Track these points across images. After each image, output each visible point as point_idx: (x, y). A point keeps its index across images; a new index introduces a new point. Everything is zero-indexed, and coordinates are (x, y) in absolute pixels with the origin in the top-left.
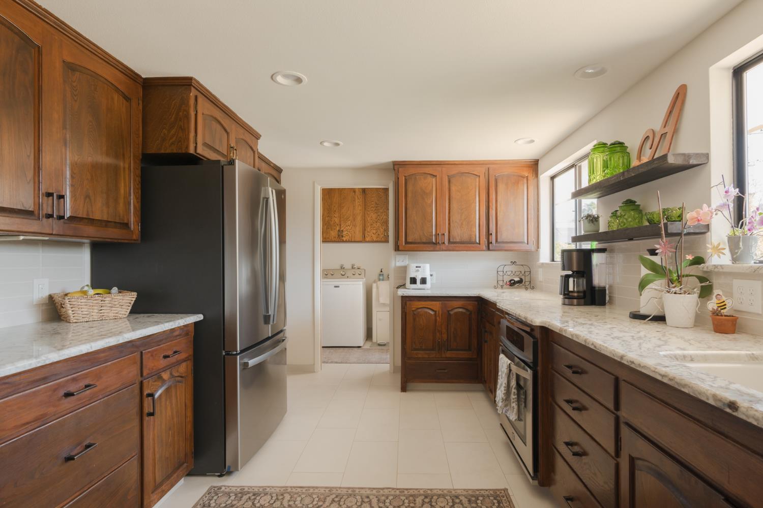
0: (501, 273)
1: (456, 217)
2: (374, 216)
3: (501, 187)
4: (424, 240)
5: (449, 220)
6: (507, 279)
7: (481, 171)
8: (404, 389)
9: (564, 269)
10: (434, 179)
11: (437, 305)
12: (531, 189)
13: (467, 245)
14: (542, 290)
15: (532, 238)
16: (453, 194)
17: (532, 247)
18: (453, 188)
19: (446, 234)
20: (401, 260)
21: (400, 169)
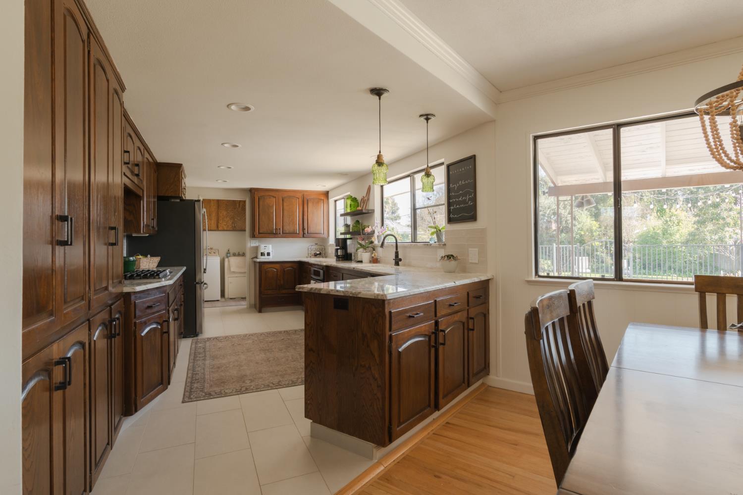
0: (310, 250)
1: (286, 220)
2: (225, 213)
3: (310, 204)
4: (269, 232)
5: (283, 221)
6: (313, 252)
7: (300, 195)
8: (260, 311)
9: (336, 246)
10: (274, 199)
11: (278, 266)
12: (325, 205)
13: (292, 235)
14: (330, 258)
15: (326, 232)
16: (285, 207)
17: (325, 236)
18: (285, 204)
19: (281, 229)
20: (253, 243)
21: (256, 193)
